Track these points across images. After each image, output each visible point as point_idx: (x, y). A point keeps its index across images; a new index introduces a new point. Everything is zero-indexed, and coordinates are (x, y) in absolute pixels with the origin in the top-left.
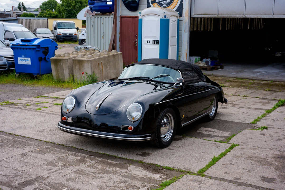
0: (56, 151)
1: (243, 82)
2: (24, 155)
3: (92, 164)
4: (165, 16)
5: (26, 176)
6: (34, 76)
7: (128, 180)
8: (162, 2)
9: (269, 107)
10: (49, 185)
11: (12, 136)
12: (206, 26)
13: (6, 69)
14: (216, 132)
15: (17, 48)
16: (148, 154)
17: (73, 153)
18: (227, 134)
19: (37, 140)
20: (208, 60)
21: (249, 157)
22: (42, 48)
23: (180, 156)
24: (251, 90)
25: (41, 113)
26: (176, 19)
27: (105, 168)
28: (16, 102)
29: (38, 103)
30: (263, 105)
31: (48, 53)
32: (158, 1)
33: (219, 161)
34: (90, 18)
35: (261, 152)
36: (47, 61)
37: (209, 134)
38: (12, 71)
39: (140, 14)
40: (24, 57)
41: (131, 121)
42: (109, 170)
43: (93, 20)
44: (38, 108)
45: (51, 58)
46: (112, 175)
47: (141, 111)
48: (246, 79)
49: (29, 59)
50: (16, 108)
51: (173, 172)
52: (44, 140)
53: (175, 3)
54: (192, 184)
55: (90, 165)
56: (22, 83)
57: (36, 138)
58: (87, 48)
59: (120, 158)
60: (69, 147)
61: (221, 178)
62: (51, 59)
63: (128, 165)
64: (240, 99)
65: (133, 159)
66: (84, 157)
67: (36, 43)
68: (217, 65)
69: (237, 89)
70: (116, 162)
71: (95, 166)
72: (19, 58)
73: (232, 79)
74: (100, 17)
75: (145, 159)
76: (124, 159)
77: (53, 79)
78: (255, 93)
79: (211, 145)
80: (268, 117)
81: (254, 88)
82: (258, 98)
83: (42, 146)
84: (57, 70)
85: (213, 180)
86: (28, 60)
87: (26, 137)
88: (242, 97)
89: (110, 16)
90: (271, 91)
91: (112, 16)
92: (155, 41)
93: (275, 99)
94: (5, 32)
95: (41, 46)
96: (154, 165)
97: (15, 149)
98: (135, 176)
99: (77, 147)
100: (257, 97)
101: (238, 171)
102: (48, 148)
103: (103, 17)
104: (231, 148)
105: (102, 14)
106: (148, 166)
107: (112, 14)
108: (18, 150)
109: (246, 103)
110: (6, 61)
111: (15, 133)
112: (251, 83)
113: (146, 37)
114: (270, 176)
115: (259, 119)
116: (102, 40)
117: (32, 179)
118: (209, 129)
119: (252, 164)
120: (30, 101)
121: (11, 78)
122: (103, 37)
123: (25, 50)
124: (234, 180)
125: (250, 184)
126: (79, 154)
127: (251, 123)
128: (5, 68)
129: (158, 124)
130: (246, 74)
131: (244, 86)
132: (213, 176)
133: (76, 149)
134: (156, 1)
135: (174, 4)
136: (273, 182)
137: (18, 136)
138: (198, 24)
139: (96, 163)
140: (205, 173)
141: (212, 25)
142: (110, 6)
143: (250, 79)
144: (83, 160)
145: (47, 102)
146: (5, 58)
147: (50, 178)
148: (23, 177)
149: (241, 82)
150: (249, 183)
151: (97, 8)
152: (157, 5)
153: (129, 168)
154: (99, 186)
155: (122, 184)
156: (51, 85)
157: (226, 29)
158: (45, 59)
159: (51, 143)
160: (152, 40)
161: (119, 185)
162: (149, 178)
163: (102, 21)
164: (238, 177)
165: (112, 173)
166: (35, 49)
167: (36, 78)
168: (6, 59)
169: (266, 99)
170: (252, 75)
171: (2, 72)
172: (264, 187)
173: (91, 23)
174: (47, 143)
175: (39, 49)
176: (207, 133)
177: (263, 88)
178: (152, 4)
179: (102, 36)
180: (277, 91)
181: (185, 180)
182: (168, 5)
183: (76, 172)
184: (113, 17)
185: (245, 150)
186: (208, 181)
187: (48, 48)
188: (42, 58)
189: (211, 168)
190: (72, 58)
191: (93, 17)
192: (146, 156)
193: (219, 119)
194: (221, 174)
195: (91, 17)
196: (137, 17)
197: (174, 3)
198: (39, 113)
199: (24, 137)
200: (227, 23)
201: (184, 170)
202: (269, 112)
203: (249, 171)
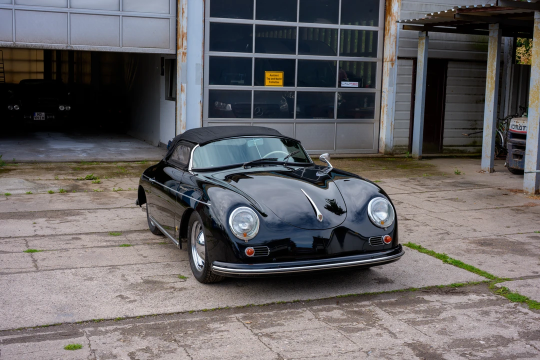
16: (386, 280)
41: (383, 228)
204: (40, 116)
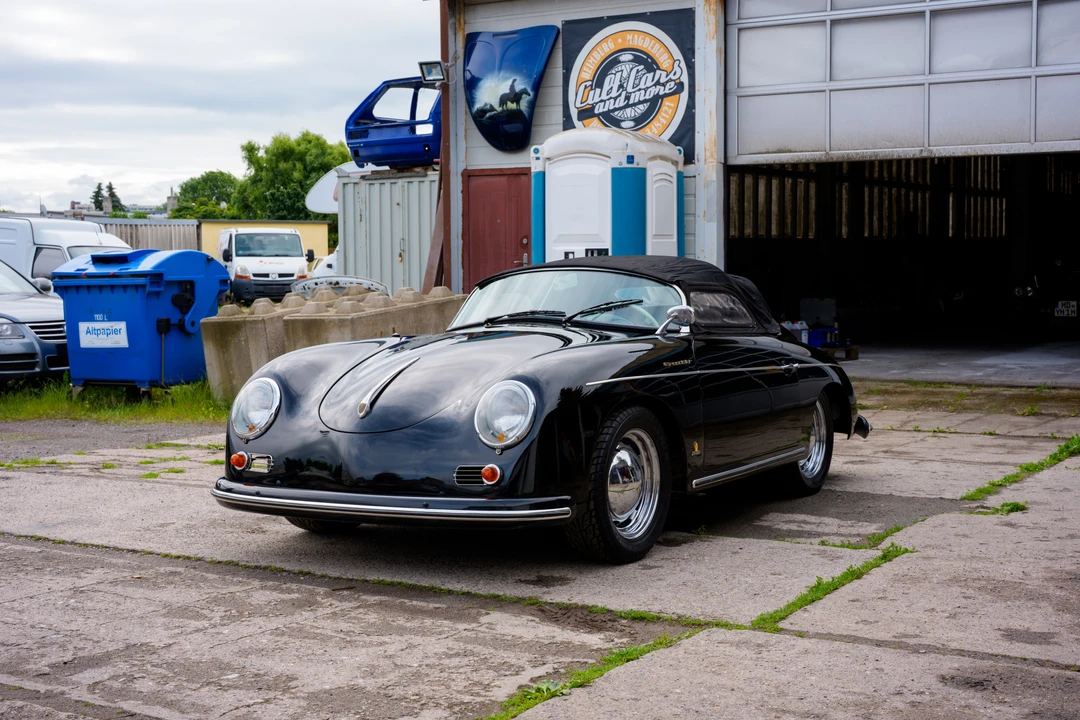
0: (206, 580)
1: (933, 394)
2: (82, 592)
3: (342, 610)
4: (630, 159)
5: (81, 645)
6: (139, 389)
7: (478, 649)
8: (616, 113)
9: (1033, 458)
10: (169, 665)
11: (40, 543)
12: (789, 221)
13: (33, 369)
14: (830, 524)
15: (78, 288)
16: (563, 581)
17: (271, 583)
18: (871, 528)
19: (134, 551)
20: (798, 326)
21: (955, 580)
22: (170, 283)
23: (684, 584)
24: (963, 415)
25: (157, 485)
26: (672, 170)
27: (393, 621)
28: (66, 461)
29: (148, 460)
30: (1008, 453)
31: (193, 303)
32: (601, 110)
33: (836, 592)
34: (351, 187)
35: (1001, 566)
36: (188, 334)
37: (800, 529)
38: (58, 377)
39: (537, 155)
40: (103, 321)
41: (494, 449)
42: (408, 625)
43: (362, 195)
44: (147, 472)
45: (203, 320)
46: (418, 638)
47: (532, 409)
48: (944, 383)
49: (122, 325)
50: (61, 474)
51: (656, 626)
52: (164, 550)
53: (666, 112)
54: (727, 653)
55: (334, 614)
56: (95, 416)
57: (130, 547)
58: (341, 285)
59: (450, 592)
60: (256, 567)
61: (846, 636)
62: (204, 323)
63: (484, 611)
64: (922, 440)
65: (501, 593)
66: (312, 594)
67: (147, 264)
68: (832, 345)
69: (909, 413)
70: (437, 605)
71: (353, 614)
72: (83, 326)
73: (890, 387)
74: (388, 183)
75: (548, 593)
76: (468, 594)
77: (209, 396)
78: (977, 422)
79: (808, 554)
80: (1030, 482)
81: (978, 408)
82: (990, 434)
83: (151, 567)
84: (226, 366)
85: (813, 641)
86: (117, 332)
87: (93, 545)
88: (931, 434)
89: (426, 175)
90: (1042, 414)
91: (434, 175)
92: (592, 251)
93: (1055, 438)
94: (38, 250)
95: (168, 277)
96: (584, 607)
97: (48, 577)
98: (509, 638)
99: (287, 568)
100: (985, 434)
101: (911, 616)
102: (172, 573)
103: (400, 181)
104: (887, 557)
105: (395, 171)
106: (560, 612)
107: (434, 170)
108: (59, 579)
109: (943, 449)
110: (37, 341)
111: (52, 537)
112: (961, 395)
113: (561, 239)
114: (1038, 626)
115: (996, 488)
116: (399, 267)
117: (105, 650)
118: (802, 517)
119: (965, 597)
120: (118, 458)
121: (53, 399)
122: (400, 255)
123: (106, 293)
124: (893, 639)
125: (958, 647)
126: (294, 586)
127: (963, 499)
128: (33, 366)
129: (597, 464)
130: (946, 372)
131: (936, 405)
132: (812, 630)
133: (284, 574)
134: (596, 112)
135: (663, 117)
136: (1049, 643)
137: (64, 542)
138: (760, 210)
139: (359, 607)
140: (782, 625)
141: (812, 216)
142: (425, 139)
143: (957, 384)
144: (309, 602)
145: (185, 459)
146: (32, 327)
147: (175, 647)
148: (71, 647)
149: (925, 394)
150: (954, 645)
151: (378, 151)
152: (600, 125)
153: (484, 619)
154: (365, 664)
155: (458, 659)
156: (201, 418)
157: (866, 235)
158: (181, 327)
159: (188, 558)
160: (584, 248)
161: (446, 661)
162: (562, 643)
163: (397, 198)
164: (911, 630)
165: (419, 632)
166: (144, 286)
167: (146, 397)
168: (37, 333)
169: (1023, 437)
170: (966, 374)
171: (21, 383)
172: (1011, 655)
173: (357, 204)
174: (172, 560)
175: (157, 289)
176: (794, 527)
177: (1011, 407)
178: (580, 119)
179: (397, 251)
180: (1064, 416)
181: (703, 642)
182: (641, 121)
183: (277, 632)
184: (437, 178)
185: (936, 563)
186: (793, 642)
187: (192, 283)
188: (168, 320)
189: (805, 610)
190: (280, 317)
191: (364, 185)
192: (554, 586)
193: (838, 489)
194: (846, 625)
195: (355, 183)
196: (526, 172)
197: (663, 114)
198: (148, 486)
199: (86, 545)
200: (866, 210)
201: (701, 618)
202: (1031, 470)
203: (953, 616)
204: (1066, 309)
